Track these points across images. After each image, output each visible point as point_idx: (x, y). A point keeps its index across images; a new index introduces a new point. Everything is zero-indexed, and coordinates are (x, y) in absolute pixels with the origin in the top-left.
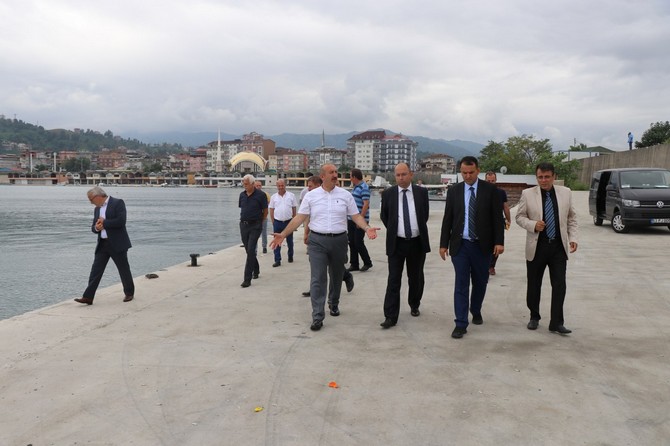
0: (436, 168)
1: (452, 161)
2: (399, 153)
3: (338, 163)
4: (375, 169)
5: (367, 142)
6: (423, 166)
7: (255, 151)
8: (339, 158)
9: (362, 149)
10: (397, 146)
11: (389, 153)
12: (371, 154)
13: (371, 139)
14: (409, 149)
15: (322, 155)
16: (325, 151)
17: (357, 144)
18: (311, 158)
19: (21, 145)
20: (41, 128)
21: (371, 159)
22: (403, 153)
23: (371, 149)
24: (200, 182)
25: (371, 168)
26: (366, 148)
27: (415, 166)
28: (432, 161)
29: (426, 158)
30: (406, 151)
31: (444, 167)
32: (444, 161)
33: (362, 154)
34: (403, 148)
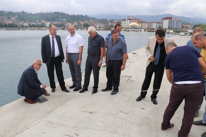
0: (187, 28)
1: (192, 26)
2: (176, 23)
3: (158, 26)
4: (169, 28)
5: (167, 20)
6: (183, 27)
7: (135, 22)
8: (158, 24)
9: (165, 22)
10: (175, 21)
11: (173, 23)
12: (168, 23)
13: (168, 19)
14: (179, 22)
15: (154, 23)
16: (155, 22)
17: (164, 21)
18: (151, 24)
19: (64, 20)
20: (68, 14)
21: (168, 25)
22: (177, 23)
23: (168, 22)
24: (125, 30)
25: (167, 27)
26: (166, 22)
27: (180, 27)
28: (185, 26)
29: (184, 25)
30: (178, 23)
31: (189, 27)
32: (189, 26)
33: (165, 23)
34: (177, 22)
